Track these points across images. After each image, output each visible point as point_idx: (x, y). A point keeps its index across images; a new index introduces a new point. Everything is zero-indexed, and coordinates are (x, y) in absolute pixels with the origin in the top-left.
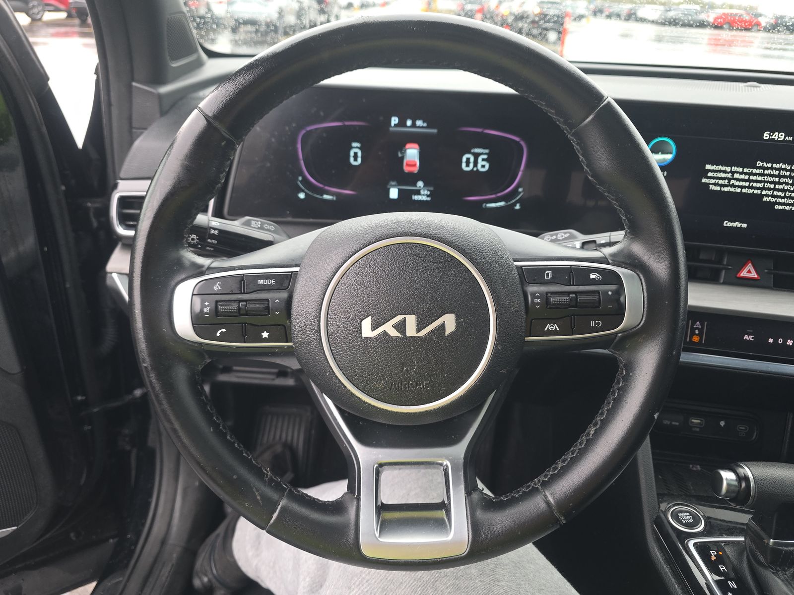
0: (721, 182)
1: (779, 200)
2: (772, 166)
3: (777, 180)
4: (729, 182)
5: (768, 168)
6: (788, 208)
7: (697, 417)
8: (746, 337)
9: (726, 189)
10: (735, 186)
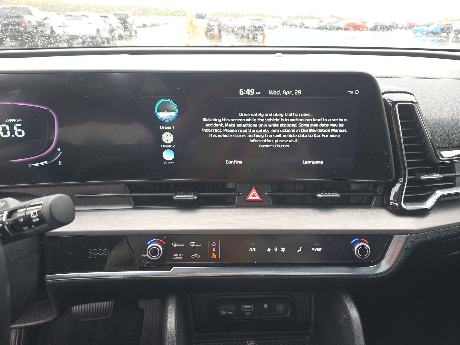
0: (216, 131)
1: (261, 141)
2: (250, 115)
3: (256, 125)
4: (222, 130)
5: (248, 118)
6: (268, 146)
7: (247, 304)
8: (251, 249)
9: (221, 136)
10: (227, 133)
